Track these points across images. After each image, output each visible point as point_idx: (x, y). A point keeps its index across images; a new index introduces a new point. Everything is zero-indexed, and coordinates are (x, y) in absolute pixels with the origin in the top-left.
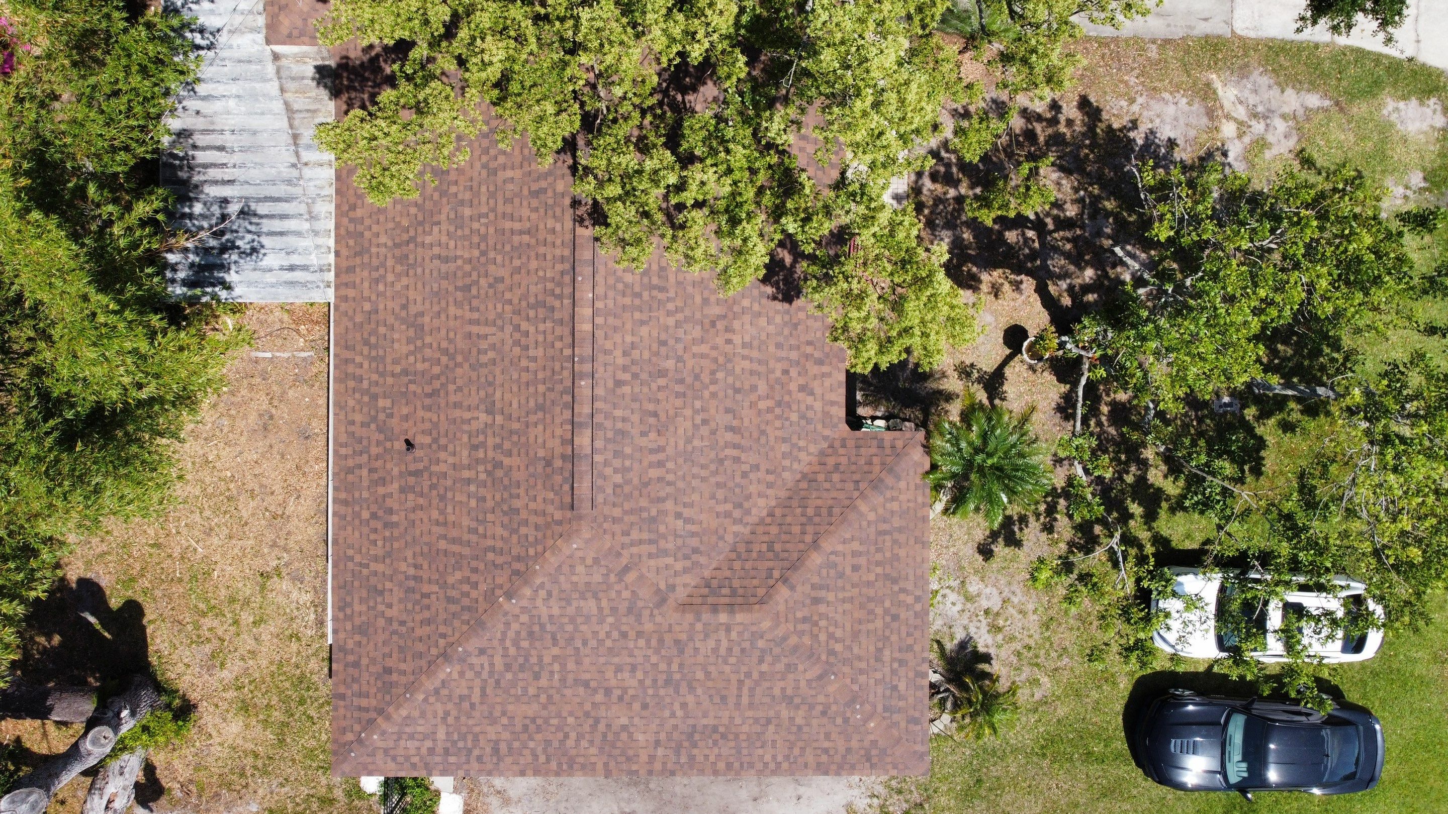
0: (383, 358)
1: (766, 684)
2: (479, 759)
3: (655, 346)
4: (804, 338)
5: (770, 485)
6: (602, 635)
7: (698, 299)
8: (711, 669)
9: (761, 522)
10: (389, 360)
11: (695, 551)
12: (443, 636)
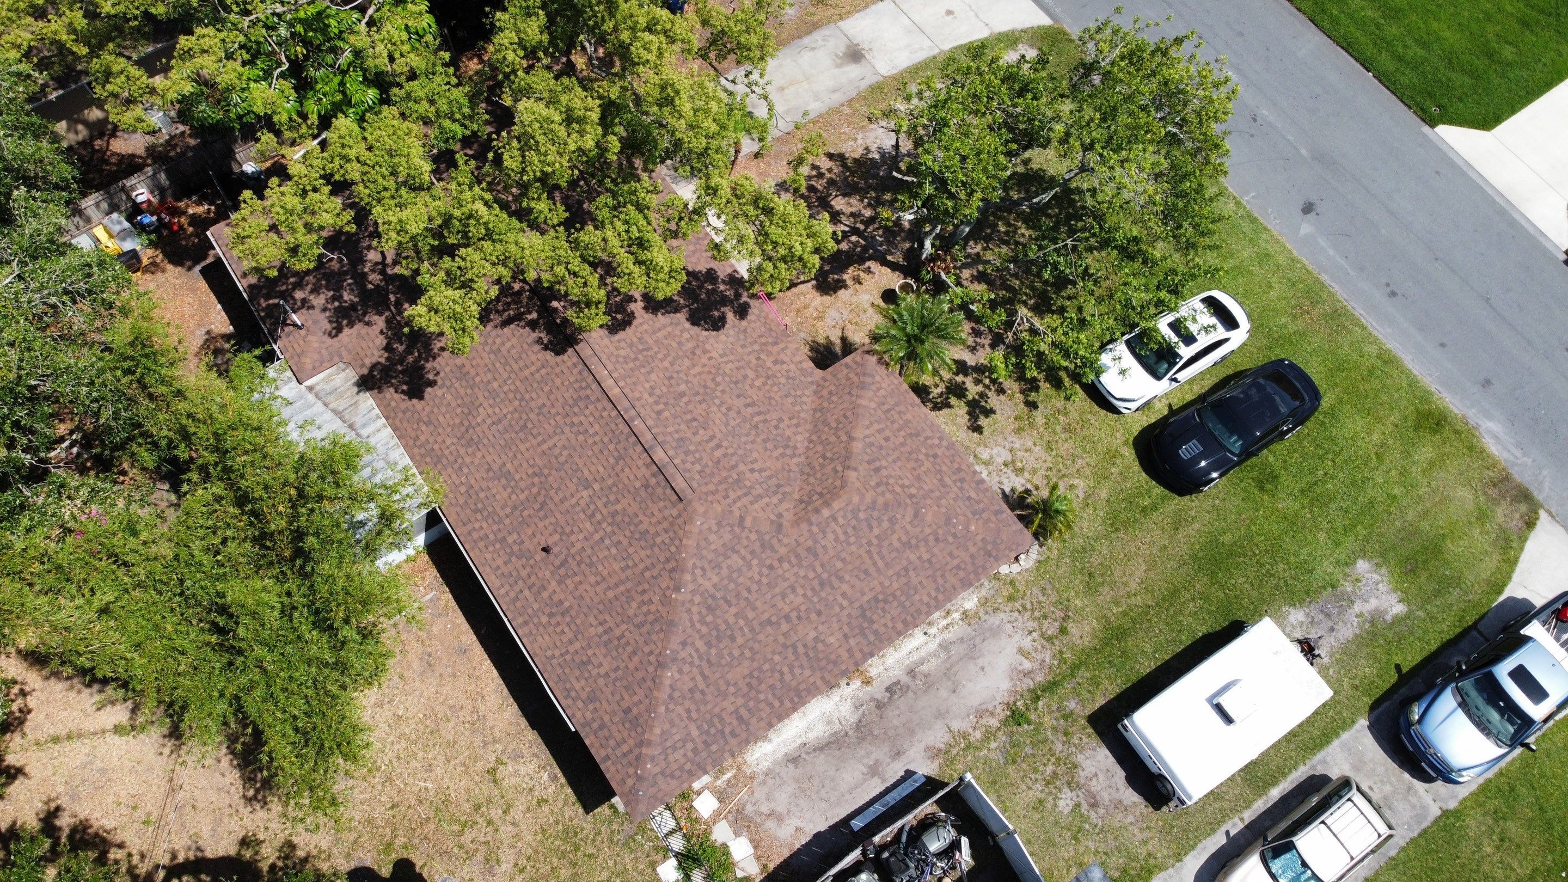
0: (495, 512)
1: (886, 543)
2: (733, 734)
3: (666, 382)
4: (755, 336)
5: (797, 425)
6: (757, 577)
7: (674, 344)
8: (843, 555)
9: (808, 448)
10: (498, 509)
11: (779, 486)
12: (651, 653)
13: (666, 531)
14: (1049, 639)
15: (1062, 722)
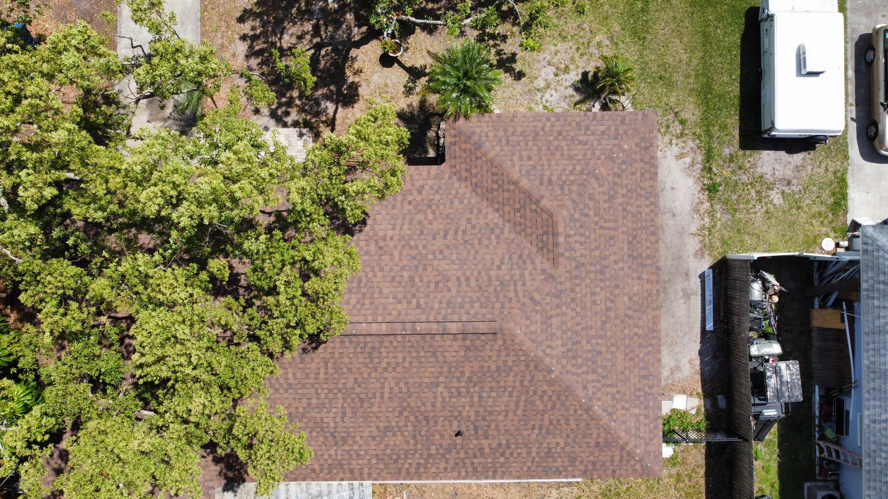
0: (406, 451)
1: (602, 212)
3: (395, 284)
5: (480, 211)
6: (574, 314)
8: (593, 246)
9: (502, 216)
10: (406, 447)
11: (520, 257)
12: (575, 411)
13: (508, 355)
14: (682, 135)
15: (732, 165)
